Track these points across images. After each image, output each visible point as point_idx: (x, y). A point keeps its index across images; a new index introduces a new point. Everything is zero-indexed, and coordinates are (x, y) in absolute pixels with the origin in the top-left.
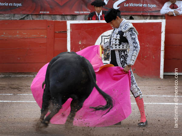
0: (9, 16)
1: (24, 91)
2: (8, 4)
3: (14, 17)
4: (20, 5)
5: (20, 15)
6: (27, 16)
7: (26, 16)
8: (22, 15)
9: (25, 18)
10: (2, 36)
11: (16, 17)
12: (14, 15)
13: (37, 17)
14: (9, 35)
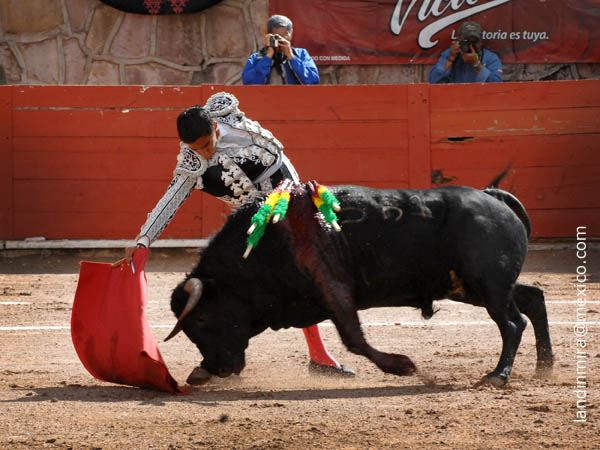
0: (511, 72)
1: (554, 292)
2: (506, 33)
3: (524, 73)
4: (543, 36)
5: (544, 67)
6: (564, 68)
7: (561, 68)
8: (548, 66)
9: (559, 75)
10: (490, 129)
11: (531, 74)
12: (525, 68)
13: (593, 72)
14: (510, 128)
